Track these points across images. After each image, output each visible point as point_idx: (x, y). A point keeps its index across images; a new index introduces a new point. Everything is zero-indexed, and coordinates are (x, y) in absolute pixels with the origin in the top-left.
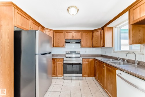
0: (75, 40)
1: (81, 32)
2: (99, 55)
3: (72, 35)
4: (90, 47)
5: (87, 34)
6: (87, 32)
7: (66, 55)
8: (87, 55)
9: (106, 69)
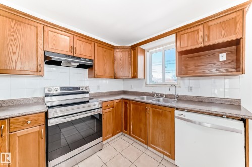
0: (79, 58)
1: (93, 43)
2: (119, 92)
3: (72, 44)
4: (111, 78)
5: (105, 51)
6: (107, 47)
7: (47, 99)
8: (102, 93)
9: (151, 113)
